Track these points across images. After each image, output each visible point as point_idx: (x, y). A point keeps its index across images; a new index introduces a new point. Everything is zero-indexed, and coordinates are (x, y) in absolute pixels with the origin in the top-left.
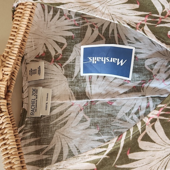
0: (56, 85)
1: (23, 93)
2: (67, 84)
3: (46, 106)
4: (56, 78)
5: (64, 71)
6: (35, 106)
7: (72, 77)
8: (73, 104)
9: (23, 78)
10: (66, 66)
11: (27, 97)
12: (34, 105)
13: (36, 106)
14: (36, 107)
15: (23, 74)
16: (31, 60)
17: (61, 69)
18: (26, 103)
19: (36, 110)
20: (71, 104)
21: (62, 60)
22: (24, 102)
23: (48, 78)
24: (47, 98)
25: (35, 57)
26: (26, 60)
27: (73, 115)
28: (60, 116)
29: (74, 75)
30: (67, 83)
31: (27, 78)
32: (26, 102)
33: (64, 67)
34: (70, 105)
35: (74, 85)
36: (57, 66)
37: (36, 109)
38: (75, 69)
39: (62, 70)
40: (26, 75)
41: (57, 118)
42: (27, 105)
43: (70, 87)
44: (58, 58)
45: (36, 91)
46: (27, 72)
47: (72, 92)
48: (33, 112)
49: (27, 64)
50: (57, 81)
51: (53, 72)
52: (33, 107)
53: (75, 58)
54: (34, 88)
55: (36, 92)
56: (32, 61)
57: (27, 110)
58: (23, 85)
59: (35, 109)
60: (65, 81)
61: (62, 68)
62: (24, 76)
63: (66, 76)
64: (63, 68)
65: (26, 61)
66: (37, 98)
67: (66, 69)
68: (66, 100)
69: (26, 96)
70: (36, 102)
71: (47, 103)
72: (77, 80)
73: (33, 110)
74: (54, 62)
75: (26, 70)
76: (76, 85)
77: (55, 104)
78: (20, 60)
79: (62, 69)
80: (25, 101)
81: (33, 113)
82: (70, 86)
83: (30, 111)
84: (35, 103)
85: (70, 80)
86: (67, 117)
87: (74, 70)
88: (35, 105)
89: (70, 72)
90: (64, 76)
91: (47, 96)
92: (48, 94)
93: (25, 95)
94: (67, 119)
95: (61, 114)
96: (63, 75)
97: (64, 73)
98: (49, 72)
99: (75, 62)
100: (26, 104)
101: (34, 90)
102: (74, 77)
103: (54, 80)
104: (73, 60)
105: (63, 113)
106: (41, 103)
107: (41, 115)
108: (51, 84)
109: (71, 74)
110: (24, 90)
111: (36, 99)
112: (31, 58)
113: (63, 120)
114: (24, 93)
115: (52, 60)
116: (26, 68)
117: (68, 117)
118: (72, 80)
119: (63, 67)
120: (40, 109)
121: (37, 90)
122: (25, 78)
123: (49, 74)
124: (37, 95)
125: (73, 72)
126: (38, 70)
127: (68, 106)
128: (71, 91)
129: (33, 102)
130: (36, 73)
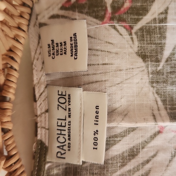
0: (118, 80)
1: (35, 101)
2: (146, 79)
3: (96, 139)
4: (117, 62)
5: (136, 43)
6: (67, 137)
7: (158, 61)
8: (163, 128)
9: (32, 64)
10: (141, 29)
11: (47, 111)
12: (63, 132)
13: (69, 136)
14: (69, 139)
15: (33, 54)
16: (52, 13)
17: (130, 39)
18: (44, 128)
19: (69, 147)
20: (157, 129)
21: (131, 14)
22: (39, 125)
23: (97, 63)
24: (97, 117)
25: (60, 6)
26: (37, 15)
27: (163, 157)
28: (130, 160)
29: (162, 54)
30: (146, 77)
31: (43, 63)
32: (43, 125)
33: (136, 33)
34: (153, 132)
35: (164, 82)
36: (118, 31)
37: (69, 144)
38: (165, 38)
39: (133, 41)
40: (40, 57)
41: (123, 165)
42: (47, 131)
43: (155, 85)
44: (122, 9)
45: (67, 97)
46: (41, 47)
47: (159, 99)
48: (63, 152)
49: (41, 25)
50: (120, 70)
51: (109, 48)
52: (61, 139)
53: (168, 8)
54: (61, 89)
55: (67, 100)
56: (53, 17)
57: (47, 144)
58: (35, 82)
59: (66, 143)
60: (141, 69)
61: (131, 34)
62: (36, 57)
63: (144, 57)
64: (134, 36)
65: (39, 17)
66: (69, 116)
67: (141, 38)
68: (145, 120)
69: (43, 110)
70: (67, 126)
71: (96, 132)
72: (172, 67)
73: (63, 146)
74: (112, 19)
75: (39, 43)
76: (170, 81)
77: (118, 131)
78: (27, 16)
79: (132, 38)
80: (42, 121)
81: (62, 154)
82: (152, 82)
83: (54, 148)
84: (66, 128)
85: (154, 69)
86: (148, 161)
87: (163, 42)
88: (66, 133)
89: (154, 46)
90: (137, 57)
91: (97, 113)
92: (97, 107)
93: (40, 107)
94: (148, 166)
95: (133, 154)
96: (135, 55)
97: (136, 49)
98: (98, 48)
99: (166, 18)
100: (44, 130)
101: (62, 96)
102: (164, 60)
103: (113, 67)
104: (162, 13)
105: (138, 152)
106: (80, 130)
107: (82, 159)
108: (106, 79)
109: (157, 53)
110: (37, 95)
111: (68, 119)
112: (51, 9)
113: (138, 170)
114: (38, 103)
115: (105, 14)
116: (40, 37)
117: (150, 163)
118: (159, 68)
119: (133, 34)
120: (80, 144)
121: (69, 95)
122: (37, 64)
123: (99, 53)
124: (69, 109)
125: (162, 47)
126: (71, 44)
127: (149, 134)
128: (156, 95)
129: (61, 126)
130: (65, 53)
